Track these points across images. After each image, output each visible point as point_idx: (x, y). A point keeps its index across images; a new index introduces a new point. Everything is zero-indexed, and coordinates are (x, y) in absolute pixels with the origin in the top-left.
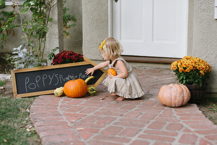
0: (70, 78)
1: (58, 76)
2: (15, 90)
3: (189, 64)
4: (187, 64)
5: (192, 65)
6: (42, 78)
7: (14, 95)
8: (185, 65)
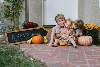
0: (33, 35)
1: (28, 34)
2: (8, 41)
3: (91, 27)
4: (90, 26)
5: (93, 27)
6: (20, 35)
7: (8, 44)
8: (89, 27)
